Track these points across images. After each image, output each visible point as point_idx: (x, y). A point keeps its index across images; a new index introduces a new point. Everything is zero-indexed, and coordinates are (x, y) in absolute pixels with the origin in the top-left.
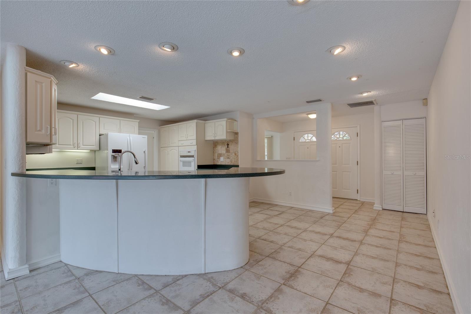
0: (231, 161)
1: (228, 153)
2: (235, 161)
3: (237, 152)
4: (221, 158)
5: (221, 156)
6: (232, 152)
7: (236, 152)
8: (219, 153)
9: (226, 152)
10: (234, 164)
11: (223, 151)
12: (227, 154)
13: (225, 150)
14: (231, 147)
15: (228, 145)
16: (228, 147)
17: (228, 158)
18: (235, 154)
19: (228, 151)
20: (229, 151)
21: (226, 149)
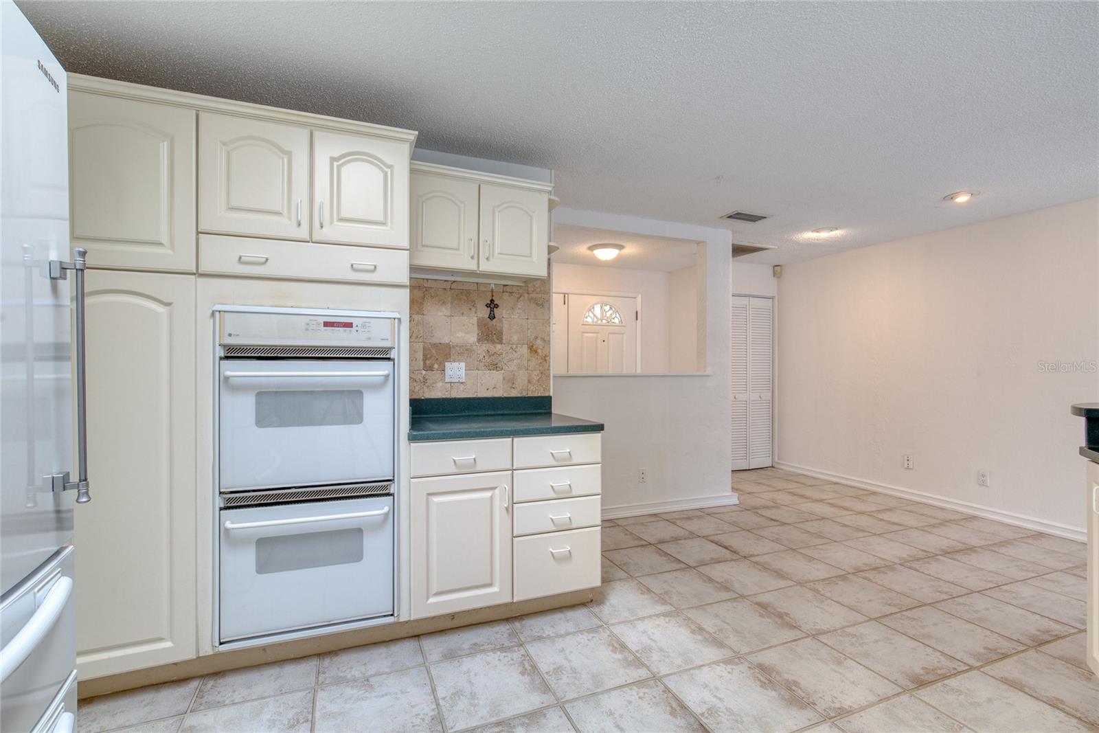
0: (511, 381)
1: (493, 342)
2: (529, 382)
3: (544, 340)
4: (447, 364)
5: (447, 357)
6: (515, 338)
7: (539, 342)
8: (435, 341)
9: (479, 340)
10: (524, 394)
11: (460, 334)
12: (486, 346)
13: (476, 327)
14: (512, 319)
15: (492, 305)
16: (492, 317)
17: (495, 367)
18: (533, 350)
19: (489, 333)
20: (501, 333)
21: (481, 324)
